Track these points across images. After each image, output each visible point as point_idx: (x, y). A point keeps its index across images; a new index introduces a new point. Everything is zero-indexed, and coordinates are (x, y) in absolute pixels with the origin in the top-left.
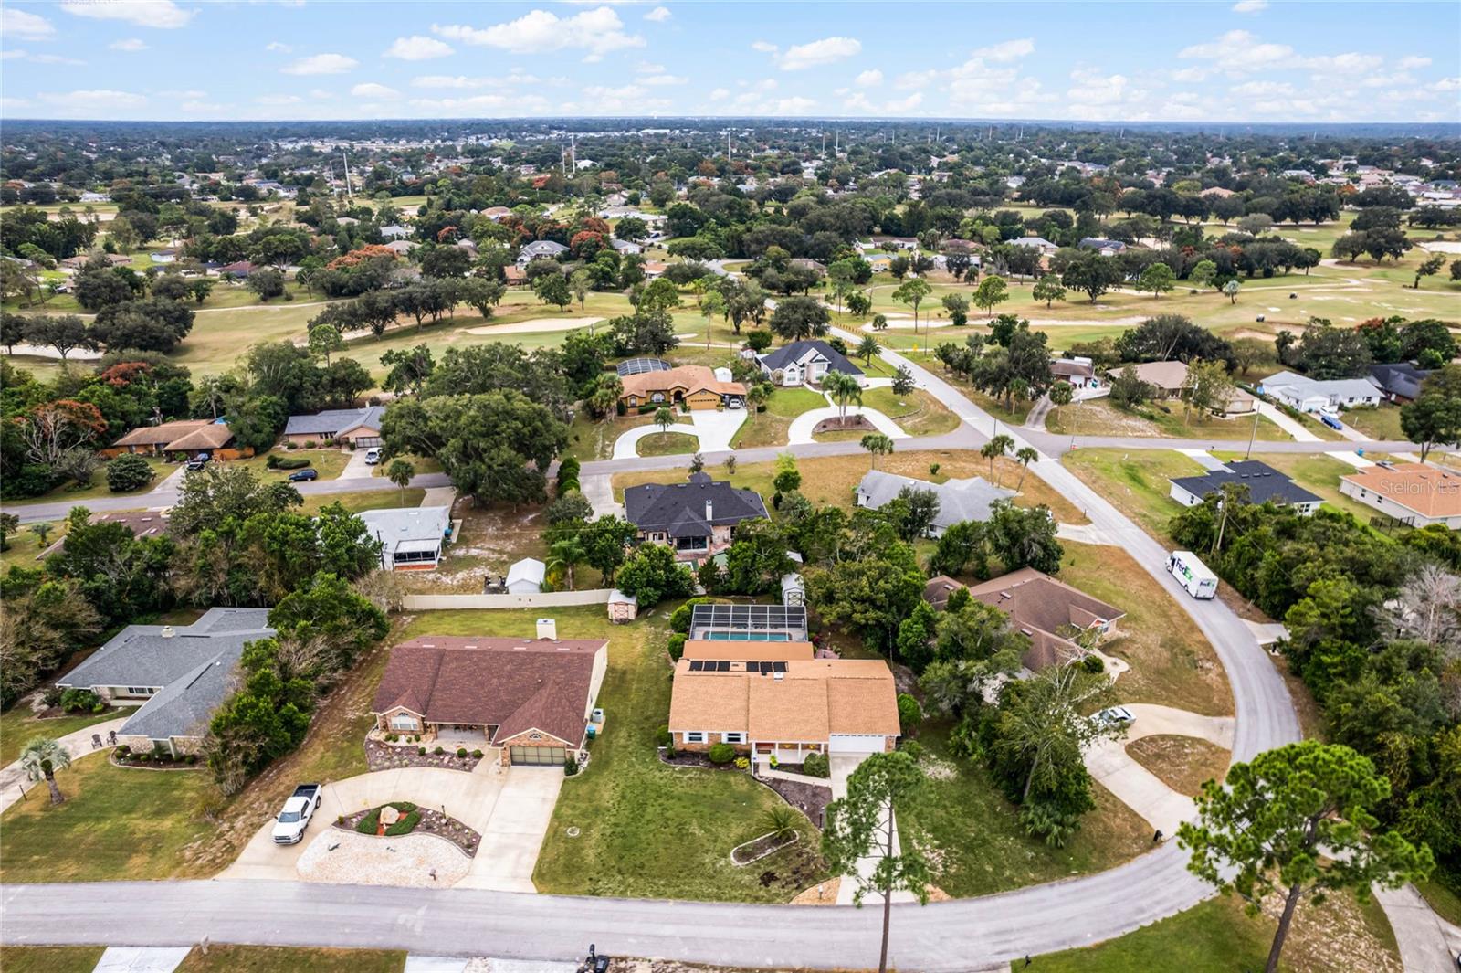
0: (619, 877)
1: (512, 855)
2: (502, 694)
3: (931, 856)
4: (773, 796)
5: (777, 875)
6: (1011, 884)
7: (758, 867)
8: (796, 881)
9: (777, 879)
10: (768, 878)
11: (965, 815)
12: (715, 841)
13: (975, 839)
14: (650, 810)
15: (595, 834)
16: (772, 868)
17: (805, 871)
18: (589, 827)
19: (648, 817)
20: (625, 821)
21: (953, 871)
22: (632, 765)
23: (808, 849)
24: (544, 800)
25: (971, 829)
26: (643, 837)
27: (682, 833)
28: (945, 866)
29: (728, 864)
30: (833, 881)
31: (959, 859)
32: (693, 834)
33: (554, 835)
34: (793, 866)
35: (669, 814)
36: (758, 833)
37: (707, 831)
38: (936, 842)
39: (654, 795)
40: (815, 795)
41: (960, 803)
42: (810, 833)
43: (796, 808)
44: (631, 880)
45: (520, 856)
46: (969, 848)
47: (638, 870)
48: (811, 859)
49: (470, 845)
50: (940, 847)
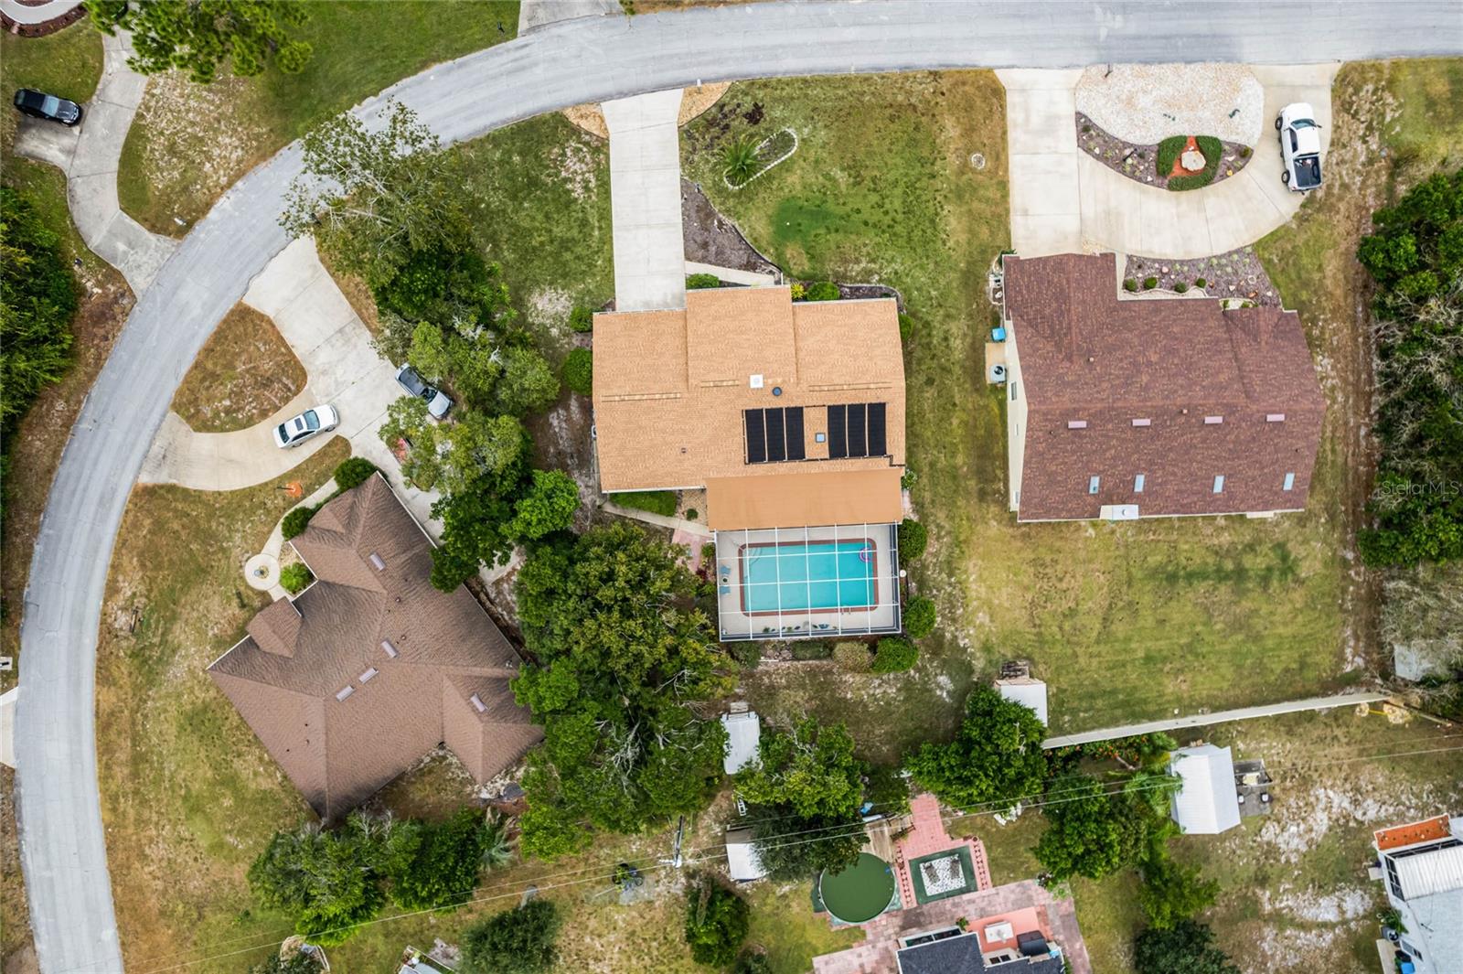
0: (913, 100)
1: (1036, 121)
2: (1136, 341)
3: (577, 166)
4: (755, 240)
5: (746, 121)
6: (494, 139)
7: (766, 130)
8: (725, 116)
9: (745, 116)
10: (755, 116)
11: (529, 232)
12: (817, 162)
13: (524, 199)
14: (897, 204)
15: (953, 161)
16: (753, 130)
17: (715, 131)
18: (961, 172)
19: (898, 191)
20: (924, 182)
21: (556, 150)
22: (934, 281)
23: (714, 160)
24: (1025, 213)
25: (528, 214)
26: (898, 160)
27: (854, 169)
28: (564, 154)
29: (798, 130)
30: (685, 120)
31: (547, 167)
32: (843, 169)
33: (999, 155)
34: (729, 135)
35: (874, 198)
36: (770, 177)
37: (827, 176)
38: (569, 186)
39: (898, 229)
40: (705, 245)
41: (534, 249)
42: (710, 183)
43: (728, 221)
44: (900, 98)
45: (1027, 120)
46: (534, 183)
47: (896, 112)
48: (709, 147)
49: (1085, 128)
50: (566, 180)
